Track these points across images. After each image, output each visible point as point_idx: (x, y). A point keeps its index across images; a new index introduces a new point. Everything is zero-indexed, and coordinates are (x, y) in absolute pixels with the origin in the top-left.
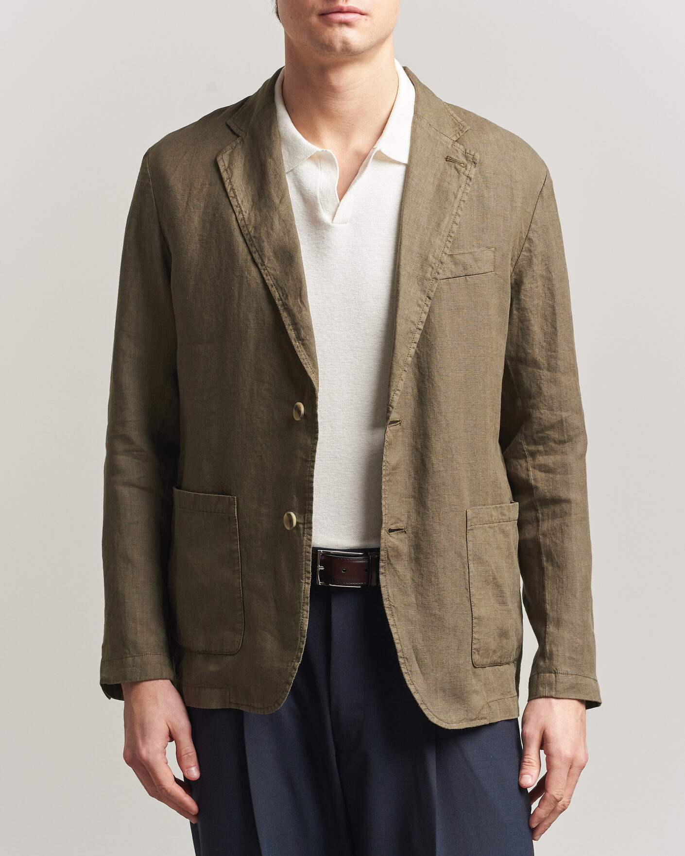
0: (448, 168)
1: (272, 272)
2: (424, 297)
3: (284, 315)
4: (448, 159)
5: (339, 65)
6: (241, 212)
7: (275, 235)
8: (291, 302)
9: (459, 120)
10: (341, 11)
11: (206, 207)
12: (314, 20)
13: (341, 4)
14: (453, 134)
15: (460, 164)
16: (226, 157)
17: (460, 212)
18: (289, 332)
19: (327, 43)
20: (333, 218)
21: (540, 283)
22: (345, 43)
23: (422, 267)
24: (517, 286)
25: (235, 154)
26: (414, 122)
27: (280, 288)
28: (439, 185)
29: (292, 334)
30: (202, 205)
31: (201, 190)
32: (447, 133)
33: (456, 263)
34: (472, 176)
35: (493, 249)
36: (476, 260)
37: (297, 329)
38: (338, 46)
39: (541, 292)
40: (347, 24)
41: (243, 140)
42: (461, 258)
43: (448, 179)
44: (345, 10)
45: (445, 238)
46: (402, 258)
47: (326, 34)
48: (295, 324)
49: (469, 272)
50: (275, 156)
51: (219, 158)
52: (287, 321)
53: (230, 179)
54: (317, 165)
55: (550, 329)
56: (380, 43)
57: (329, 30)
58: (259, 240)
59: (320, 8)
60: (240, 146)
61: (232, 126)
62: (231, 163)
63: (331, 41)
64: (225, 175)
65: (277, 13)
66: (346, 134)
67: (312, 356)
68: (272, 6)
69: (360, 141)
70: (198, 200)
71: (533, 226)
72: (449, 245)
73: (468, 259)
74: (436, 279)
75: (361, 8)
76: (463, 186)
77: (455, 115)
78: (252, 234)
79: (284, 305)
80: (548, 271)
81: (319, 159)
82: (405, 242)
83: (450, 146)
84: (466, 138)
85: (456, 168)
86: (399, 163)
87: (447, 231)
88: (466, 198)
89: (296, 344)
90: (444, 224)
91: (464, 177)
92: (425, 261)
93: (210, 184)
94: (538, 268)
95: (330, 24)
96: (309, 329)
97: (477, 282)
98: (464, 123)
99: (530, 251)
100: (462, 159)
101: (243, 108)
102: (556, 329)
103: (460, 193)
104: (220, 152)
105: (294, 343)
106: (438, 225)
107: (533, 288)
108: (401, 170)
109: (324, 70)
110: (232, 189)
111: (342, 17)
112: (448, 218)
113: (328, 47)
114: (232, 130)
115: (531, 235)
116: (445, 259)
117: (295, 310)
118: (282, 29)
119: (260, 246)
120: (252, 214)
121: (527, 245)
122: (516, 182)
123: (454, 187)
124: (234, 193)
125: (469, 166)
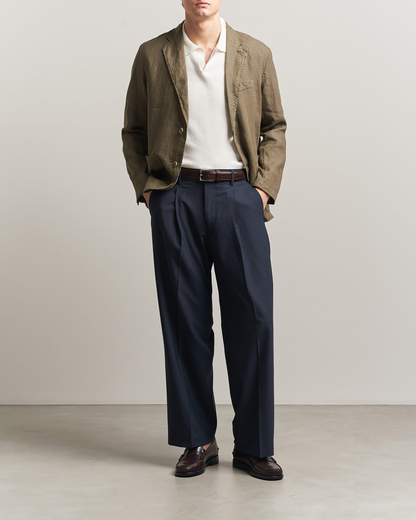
0: (238, 54)
1: (178, 86)
2: (236, 97)
3: (180, 100)
4: (238, 52)
5: (202, 21)
6: (169, 66)
7: (180, 75)
8: (183, 97)
9: (240, 38)
10: (202, 3)
11: (159, 65)
12: (194, 6)
13: (202, 1)
14: (239, 43)
15: (242, 53)
16: (165, 48)
17: (243, 68)
18: (181, 106)
19: (198, 13)
20: (204, 69)
21: (269, 87)
22: (204, 13)
23: (234, 88)
24: (262, 88)
25: (168, 47)
26: (226, 41)
27: (180, 92)
28: (236, 61)
29: (182, 107)
30: (158, 64)
31: (158, 59)
32: (237, 43)
33: (244, 85)
34: (246, 56)
35: (254, 79)
36: (250, 83)
37: (184, 106)
38: (201, 14)
39: (269, 89)
40: (204, 7)
41: (171, 43)
42: (245, 84)
43: (239, 58)
44: (204, 3)
45: (240, 77)
46: (227, 86)
47: (198, 11)
48: (183, 104)
49: (248, 87)
50: (182, 50)
51: (163, 48)
52: (181, 102)
53: (166, 55)
54: (198, 52)
55: (273, 100)
56: (214, 14)
57: (199, 9)
58: (175, 76)
59: (196, 2)
60: (170, 45)
61: (168, 38)
62: (167, 50)
63: (199, 13)
64: (165, 54)
65: (183, 4)
66: (205, 42)
67: (187, 114)
68: (181, 2)
69: (210, 45)
70: (156, 62)
71: (266, 69)
72: (241, 79)
73: (247, 84)
74: (239, 91)
75: (209, 3)
76: (244, 60)
77: (239, 36)
78: (173, 74)
79: (180, 97)
80: (271, 83)
81: (198, 50)
82: (227, 81)
83: (238, 47)
84: (243, 43)
85: (241, 54)
86: (223, 52)
87: (240, 75)
88: (245, 63)
89: (183, 110)
90: (239, 73)
91: (244, 57)
92: (234, 86)
93: (160, 58)
94: (268, 82)
95: (199, 7)
96: (187, 106)
97: (250, 90)
98: (242, 39)
99: (265, 77)
100: (242, 51)
101: (172, 32)
102: (275, 100)
103: (243, 62)
104: (164, 46)
105: (182, 110)
106: (237, 73)
107: (267, 89)
108: (224, 54)
109: (197, 23)
110: (167, 59)
111: (203, 5)
112: (240, 71)
113: (198, 15)
114: (168, 39)
115: (265, 72)
116: (241, 84)
117: (184, 99)
118: (185, 10)
119: (175, 78)
120: (173, 67)
121: (264, 76)
122: (260, 57)
123: (241, 61)
124: (168, 60)
125: (245, 53)
